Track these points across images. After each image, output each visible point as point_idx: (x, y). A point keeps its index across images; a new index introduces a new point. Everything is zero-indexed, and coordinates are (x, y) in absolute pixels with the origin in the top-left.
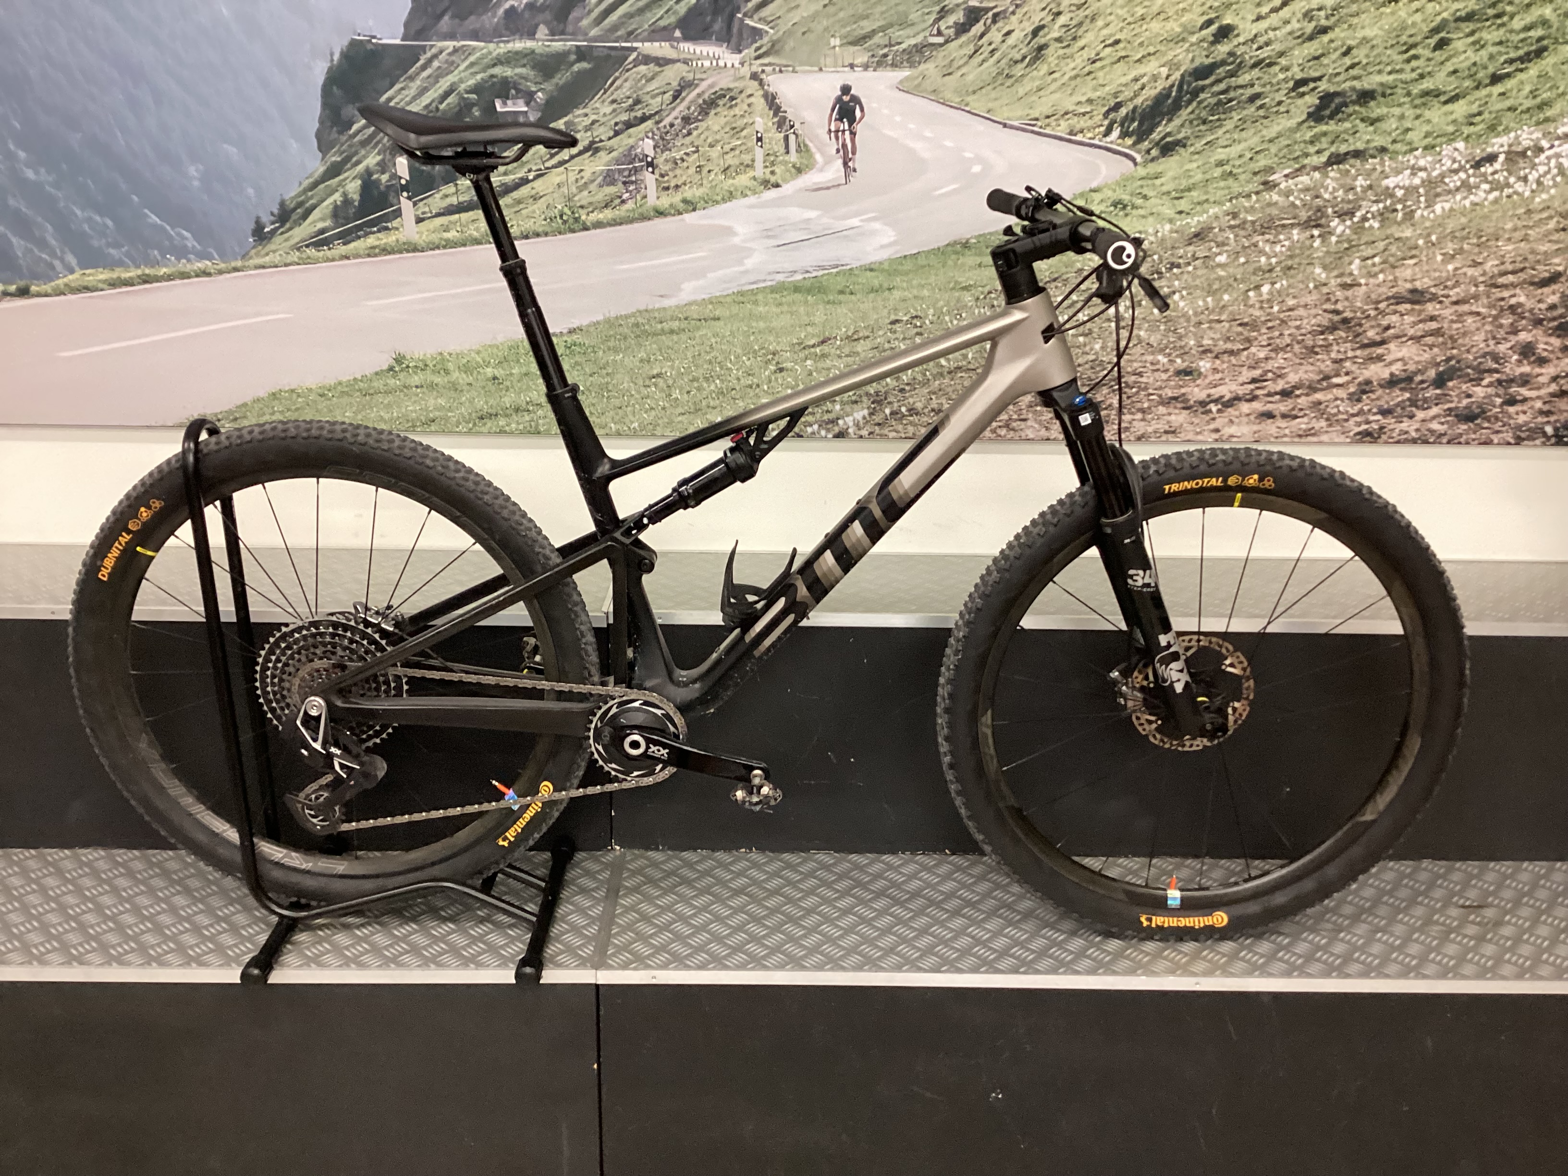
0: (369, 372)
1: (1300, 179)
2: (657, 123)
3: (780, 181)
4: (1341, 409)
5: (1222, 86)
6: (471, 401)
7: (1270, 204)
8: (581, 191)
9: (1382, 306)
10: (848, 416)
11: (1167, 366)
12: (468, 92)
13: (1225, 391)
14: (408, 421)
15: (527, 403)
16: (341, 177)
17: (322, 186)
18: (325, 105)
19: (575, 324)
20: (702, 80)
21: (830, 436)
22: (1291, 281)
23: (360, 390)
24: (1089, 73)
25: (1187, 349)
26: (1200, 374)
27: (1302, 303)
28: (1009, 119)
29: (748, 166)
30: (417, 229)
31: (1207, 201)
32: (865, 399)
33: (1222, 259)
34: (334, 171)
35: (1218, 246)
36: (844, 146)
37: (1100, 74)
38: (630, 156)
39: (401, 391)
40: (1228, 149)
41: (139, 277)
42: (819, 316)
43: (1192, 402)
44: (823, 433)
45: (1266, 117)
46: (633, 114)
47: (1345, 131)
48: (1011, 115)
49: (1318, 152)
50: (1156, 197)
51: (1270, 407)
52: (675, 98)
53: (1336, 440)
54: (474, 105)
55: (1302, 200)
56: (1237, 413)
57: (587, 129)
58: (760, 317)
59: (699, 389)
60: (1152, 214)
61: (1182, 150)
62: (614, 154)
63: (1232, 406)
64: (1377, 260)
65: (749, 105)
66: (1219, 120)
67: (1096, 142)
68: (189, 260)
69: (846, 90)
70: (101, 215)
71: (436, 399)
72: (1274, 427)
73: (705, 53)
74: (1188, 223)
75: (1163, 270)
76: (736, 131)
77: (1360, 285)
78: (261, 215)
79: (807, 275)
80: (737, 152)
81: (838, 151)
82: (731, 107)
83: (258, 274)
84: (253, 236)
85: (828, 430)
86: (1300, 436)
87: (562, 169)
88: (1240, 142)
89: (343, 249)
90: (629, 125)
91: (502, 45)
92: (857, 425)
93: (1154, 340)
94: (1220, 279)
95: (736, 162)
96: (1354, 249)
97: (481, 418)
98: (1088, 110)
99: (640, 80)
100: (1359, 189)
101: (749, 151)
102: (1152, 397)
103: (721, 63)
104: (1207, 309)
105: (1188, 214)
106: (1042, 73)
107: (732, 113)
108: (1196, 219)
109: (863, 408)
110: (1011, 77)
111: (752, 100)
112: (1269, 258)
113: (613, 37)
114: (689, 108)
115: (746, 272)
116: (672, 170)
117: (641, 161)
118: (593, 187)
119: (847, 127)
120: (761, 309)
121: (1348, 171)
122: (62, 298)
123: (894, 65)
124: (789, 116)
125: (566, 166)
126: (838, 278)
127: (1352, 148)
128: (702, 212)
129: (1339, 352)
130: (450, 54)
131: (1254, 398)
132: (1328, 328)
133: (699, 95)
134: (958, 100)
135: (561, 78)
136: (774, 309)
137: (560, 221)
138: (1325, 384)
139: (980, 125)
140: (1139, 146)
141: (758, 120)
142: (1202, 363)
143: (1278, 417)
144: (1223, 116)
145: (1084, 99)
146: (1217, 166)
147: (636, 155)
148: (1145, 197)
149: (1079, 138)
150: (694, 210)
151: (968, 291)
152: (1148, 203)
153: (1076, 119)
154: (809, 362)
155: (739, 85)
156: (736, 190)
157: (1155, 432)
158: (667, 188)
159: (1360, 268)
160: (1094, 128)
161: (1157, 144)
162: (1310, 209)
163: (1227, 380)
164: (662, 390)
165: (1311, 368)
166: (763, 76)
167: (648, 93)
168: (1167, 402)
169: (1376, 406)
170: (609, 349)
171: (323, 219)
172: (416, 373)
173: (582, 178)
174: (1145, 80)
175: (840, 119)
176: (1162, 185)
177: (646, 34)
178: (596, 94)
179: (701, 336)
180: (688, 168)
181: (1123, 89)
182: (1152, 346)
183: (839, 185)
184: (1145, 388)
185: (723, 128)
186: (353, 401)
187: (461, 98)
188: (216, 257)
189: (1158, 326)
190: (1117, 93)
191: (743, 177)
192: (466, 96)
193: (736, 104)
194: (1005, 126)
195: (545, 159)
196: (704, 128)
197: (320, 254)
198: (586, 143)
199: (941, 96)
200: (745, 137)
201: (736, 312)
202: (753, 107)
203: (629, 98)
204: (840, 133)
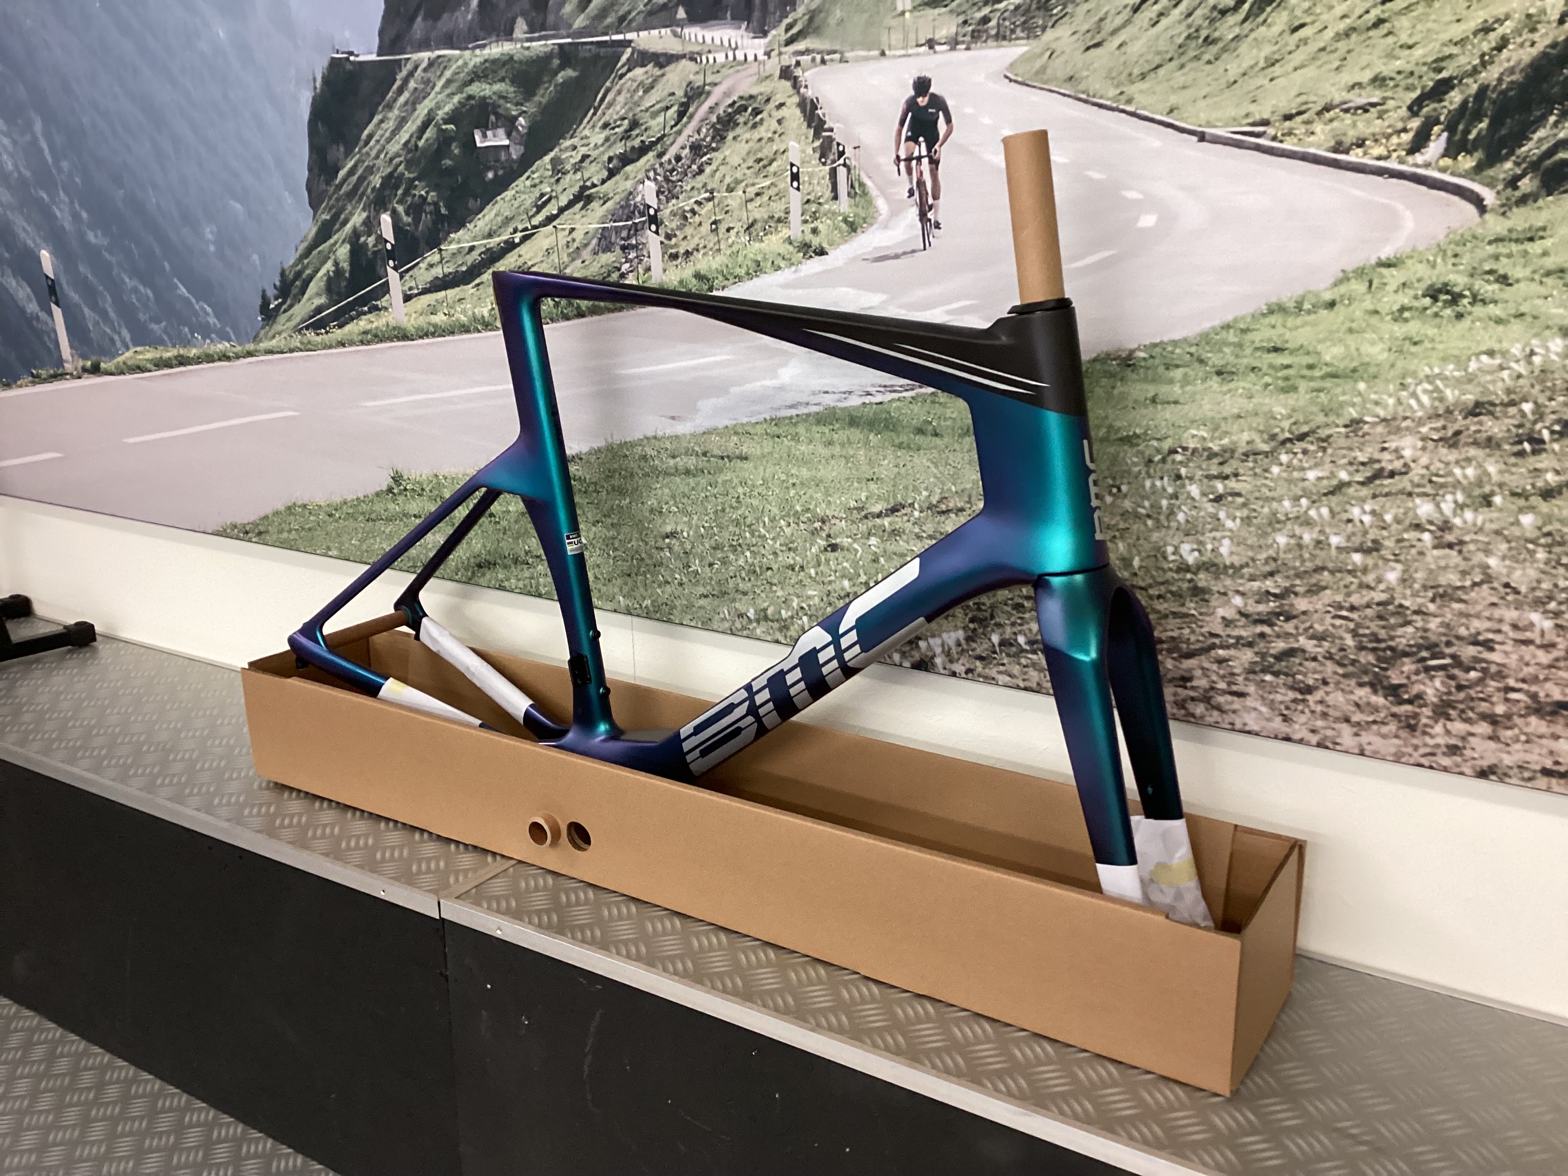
0: (370, 490)
2: (660, 155)
3: (825, 245)
8: (573, 260)
10: (933, 636)
11: (1551, 637)
12: (446, 122)
15: (527, 553)
16: (332, 241)
17: (315, 252)
18: (312, 147)
19: (574, 449)
20: (715, 84)
21: (907, 664)
23: (363, 513)
24: (1379, 22)
28: (1209, 125)
29: (779, 220)
30: (405, 310)
32: (960, 614)
34: (325, 232)
36: (921, 184)
37: (1404, 22)
38: (628, 208)
39: (401, 520)
41: (176, 357)
42: (887, 468)
44: (896, 657)
46: (629, 144)
48: (1214, 115)
50: (1530, 280)
52: (681, 114)
54: (454, 139)
57: (577, 168)
58: (803, 461)
62: (609, 204)
67: (1391, 164)
68: (211, 341)
69: (922, 85)
70: (143, 284)
73: (717, 42)
75: (1546, 434)
76: (763, 164)
78: (266, 287)
80: (765, 198)
81: (911, 193)
82: (754, 126)
83: (264, 361)
84: (262, 313)
85: (904, 655)
87: (550, 227)
89: (339, 334)
90: (626, 160)
91: (478, 52)
92: (947, 653)
93: (1520, 578)
95: (763, 213)
98: (1375, 99)
99: (636, 91)
101: (780, 195)
102: (1513, 696)
103: (740, 56)
106: (1276, 29)
107: (756, 135)
109: (956, 628)
110: (1215, 41)
111: (784, 112)
113: (600, 28)
114: (699, 132)
115: (782, 388)
116: (680, 228)
117: (642, 215)
118: (586, 254)
119: (924, 152)
120: (803, 448)
122: (122, 377)
123: (1000, 37)
124: (837, 137)
125: (554, 223)
126: (916, 408)
130: (425, 70)
133: (712, 109)
134: (1112, 92)
135: (545, 94)
136: (822, 450)
139: (1156, 140)
140: (1491, 172)
141: (793, 144)
145: (1366, 76)
148: (1504, 280)
149: (1355, 157)
151: (1132, 445)
152: (1508, 293)
153: (1349, 119)
154: (873, 541)
155: (764, 88)
156: (765, 259)
157: (1521, 767)
158: (674, 257)
160: (1388, 137)
161: (1534, 166)
164: (678, 557)
166: (798, 72)
167: (647, 110)
168: (1544, 710)
170: (613, 489)
171: (318, 295)
172: (413, 498)
173: (574, 240)
174: (1507, 28)
175: (913, 138)
176: (1545, 254)
177: (640, 18)
178: (585, 116)
179: (725, 482)
180: (700, 224)
181: (1455, 50)
182: (1516, 592)
183: (913, 251)
184: (1500, 675)
185: (744, 160)
186: (357, 525)
187: (440, 131)
188: (233, 337)
189: (1532, 553)
190: (1442, 59)
191: (773, 238)
192: (444, 127)
193: (762, 120)
194: (1202, 137)
195: (531, 214)
196: (719, 161)
197: (319, 339)
198: (576, 189)
199: (1081, 87)
200: (775, 174)
201: (770, 449)
202: (785, 123)
203: (623, 119)
204: (914, 162)
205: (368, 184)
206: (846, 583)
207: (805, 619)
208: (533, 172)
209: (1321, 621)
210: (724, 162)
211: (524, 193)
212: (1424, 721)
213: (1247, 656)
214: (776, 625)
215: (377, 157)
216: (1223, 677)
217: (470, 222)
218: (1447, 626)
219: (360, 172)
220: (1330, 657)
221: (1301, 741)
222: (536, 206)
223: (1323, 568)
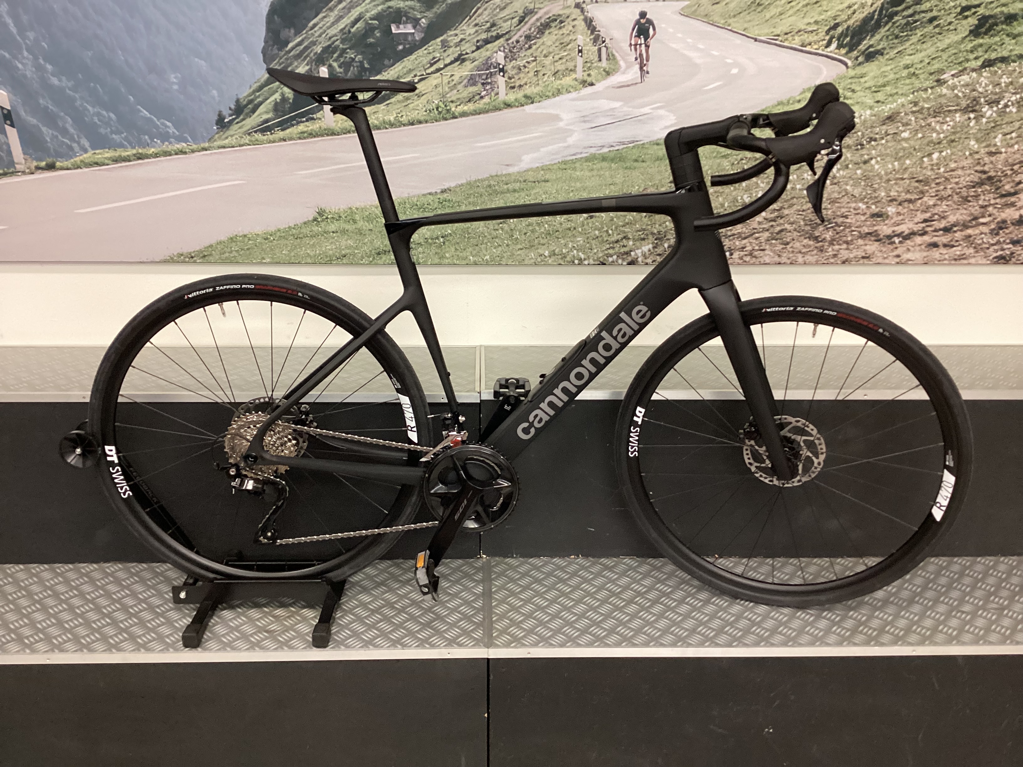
0: (300, 221)
1: (963, 77)
2: (507, 40)
3: (594, 81)
4: (985, 240)
5: (910, 11)
6: (372, 242)
7: (940, 96)
8: (452, 90)
9: (1016, 167)
10: (638, 249)
11: (865, 211)
12: (372, 19)
13: (904, 228)
14: (327, 256)
17: (266, 88)
18: (268, 30)
19: (446, 186)
20: (540, 9)
21: (625, 263)
22: (954, 150)
23: (293, 235)
24: (816, 2)
25: (879, 199)
26: (888, 217)
27: (960, 166)
28: (759, 35)
29: (571, 70)
30: (334, 119)
31: (897, 93)
32: (650, 237)
33: (905, 135)
35: (903, 126)
36: (641, 55)
37: (825, 3)
38: (487, 65)
39: (322, 235)
40: (912, 57)
41: (134, 155)
42: (619, 179)
43: (881, 236)
44: (620, 261)
45: (940, 34)
46: (490, 34)
47: (995, 43)
48: (761, 32)
49: (976, 58)
50: (861, 91)
51: (935, 239)
52: (520, 22)
53: (980, 262)
54: (377, 28)
55: (963, 93)
56: (912, 244)
57: (457, 45)
58: (578, 179)
59: (533, 231)
60: (858, 103)
61: (880, 57)
62: (476, 63)
63: (909, 239)
64: (1014, 135)
65: (573, 27)
66: (906, 36)
67: (820, 51)
68: (170, 143)
69: (643, 15)
70: (107, 111)
71: (346, 240)
72: (937, 253)
74: (883, 109)
75: (865, 142)
76: (563, 45)
77: (1001, 153)
78: (222, 110)
79: (611, 149)
80: (564, 60)
81: (636, 59)
82: (560, 28)
83: (221, 153)
84: (217, 124)
85: (623, 260)
86: (955, 260)
87: (438, 74)
88: (921, 51)
89: (281, 134)
90: (487, 42)
92: (644, 256)
93: (856, 192)
94: (904, 149)
95: (563, 67)
96: (998, 127)
97: (379, 254)
98: (815, 29)
99: (495, 9)
100: (1003, 85)
101: (572, 59)
102: (854, 233)
104: (894, 170)
105: (883, 103)
106: (783, 2)
107: (561, 32)
108: (888, 106)
109: (648, 244)
110: (761, 5)
111: (575, 23)
112: (939, 133)
114: (530, 29)
115: (568, 147)
116: (516, 74)
117: (495, 68)
118: (460, 87)
119: (643, 42)
120: (578, 173)
121: (996, 72)
122: (79, 171)
124: (602, 34)
125: (441, 72)
126: (634, 151)
127: (1000, 55)
128: (538, 104)
129: (984, 200)
131: (924, 233)
132: (977, 183)
133: (538, 20)
134: (723, 22)
135: (439, 8)
136: (587, 173)
137: (436, 112)
138: (974, 223)
139: (738, 40)
140: (850, 55)
141: (580, 37)
142: (889, 209)
143: (941, 247)
144: (910, 33)
145: (812, 21)
146: (905, 68)
147: (491, 64)
148: (853, 91)
149: (808, 49)
150: (532, 103)
151: (727, 158)
152: (855, 95)
153: (806, 35)
155: (567, 12)
156: (563, 88)
157: (855, 257)
158: (513, 88)
159: (1002, 141)
160: (819, 42)
161: (863, 53)
162: (968, 99)
163: (906, 221)
165: (965, 212)
166: (584, 6)
167: (501, 18)
168: (863, 236)
169: (1008, 238)
170: (470, 204)
171: (267, 112)
172: (332, 222)
173: (453, 80)
174: (856, 7)
175: (638, 36)
176: (865, 82)
178: (464, 20)
179: (535, 194)
180: (528, 72)
181: (840, 13)
182: (855, 197)
183: (636, 84)
184: (850, 227)
185: (554, 43)
186: (288, 242)
187: (367, 23)
188: (190, 140)
189: (860, 183)
190: (836, 16)
191: (568, 78)
192: (370, 22)
193: (564, 26)
194: (756, 40)
195: (426, 67)
196: (540, 43)
197: (265, 137)
198: (456, 55)
199: (711, 19)
200: (570, 50)
201: (561, 175)
202: (576, 27)
203: (487, 22)
204: (638, 46)
205: (311, 51)
206: (597, 232)
207: (575, 252)
208: (429, 47)
209: (793, 217)
210: (543, 44)
211: (422, 56)
212: (826, 247)
213: (767, 234)
214: (560, 257)
215: (320, 36)
216: (757, 244)
217: (385, 72)
218: (833, 212)
219: (306, 44)
220: (795, 230)
221: (784, 263)
222: (430, 63)
223: (794, 197)
